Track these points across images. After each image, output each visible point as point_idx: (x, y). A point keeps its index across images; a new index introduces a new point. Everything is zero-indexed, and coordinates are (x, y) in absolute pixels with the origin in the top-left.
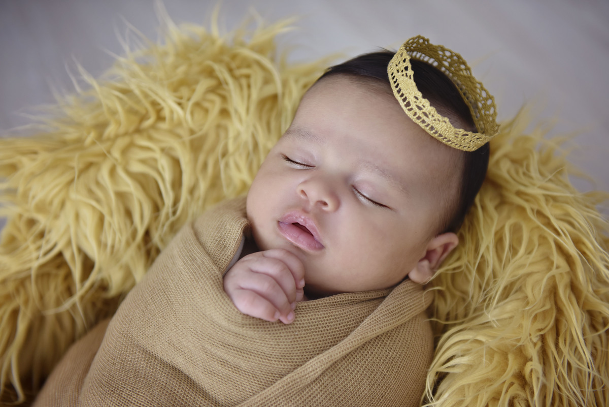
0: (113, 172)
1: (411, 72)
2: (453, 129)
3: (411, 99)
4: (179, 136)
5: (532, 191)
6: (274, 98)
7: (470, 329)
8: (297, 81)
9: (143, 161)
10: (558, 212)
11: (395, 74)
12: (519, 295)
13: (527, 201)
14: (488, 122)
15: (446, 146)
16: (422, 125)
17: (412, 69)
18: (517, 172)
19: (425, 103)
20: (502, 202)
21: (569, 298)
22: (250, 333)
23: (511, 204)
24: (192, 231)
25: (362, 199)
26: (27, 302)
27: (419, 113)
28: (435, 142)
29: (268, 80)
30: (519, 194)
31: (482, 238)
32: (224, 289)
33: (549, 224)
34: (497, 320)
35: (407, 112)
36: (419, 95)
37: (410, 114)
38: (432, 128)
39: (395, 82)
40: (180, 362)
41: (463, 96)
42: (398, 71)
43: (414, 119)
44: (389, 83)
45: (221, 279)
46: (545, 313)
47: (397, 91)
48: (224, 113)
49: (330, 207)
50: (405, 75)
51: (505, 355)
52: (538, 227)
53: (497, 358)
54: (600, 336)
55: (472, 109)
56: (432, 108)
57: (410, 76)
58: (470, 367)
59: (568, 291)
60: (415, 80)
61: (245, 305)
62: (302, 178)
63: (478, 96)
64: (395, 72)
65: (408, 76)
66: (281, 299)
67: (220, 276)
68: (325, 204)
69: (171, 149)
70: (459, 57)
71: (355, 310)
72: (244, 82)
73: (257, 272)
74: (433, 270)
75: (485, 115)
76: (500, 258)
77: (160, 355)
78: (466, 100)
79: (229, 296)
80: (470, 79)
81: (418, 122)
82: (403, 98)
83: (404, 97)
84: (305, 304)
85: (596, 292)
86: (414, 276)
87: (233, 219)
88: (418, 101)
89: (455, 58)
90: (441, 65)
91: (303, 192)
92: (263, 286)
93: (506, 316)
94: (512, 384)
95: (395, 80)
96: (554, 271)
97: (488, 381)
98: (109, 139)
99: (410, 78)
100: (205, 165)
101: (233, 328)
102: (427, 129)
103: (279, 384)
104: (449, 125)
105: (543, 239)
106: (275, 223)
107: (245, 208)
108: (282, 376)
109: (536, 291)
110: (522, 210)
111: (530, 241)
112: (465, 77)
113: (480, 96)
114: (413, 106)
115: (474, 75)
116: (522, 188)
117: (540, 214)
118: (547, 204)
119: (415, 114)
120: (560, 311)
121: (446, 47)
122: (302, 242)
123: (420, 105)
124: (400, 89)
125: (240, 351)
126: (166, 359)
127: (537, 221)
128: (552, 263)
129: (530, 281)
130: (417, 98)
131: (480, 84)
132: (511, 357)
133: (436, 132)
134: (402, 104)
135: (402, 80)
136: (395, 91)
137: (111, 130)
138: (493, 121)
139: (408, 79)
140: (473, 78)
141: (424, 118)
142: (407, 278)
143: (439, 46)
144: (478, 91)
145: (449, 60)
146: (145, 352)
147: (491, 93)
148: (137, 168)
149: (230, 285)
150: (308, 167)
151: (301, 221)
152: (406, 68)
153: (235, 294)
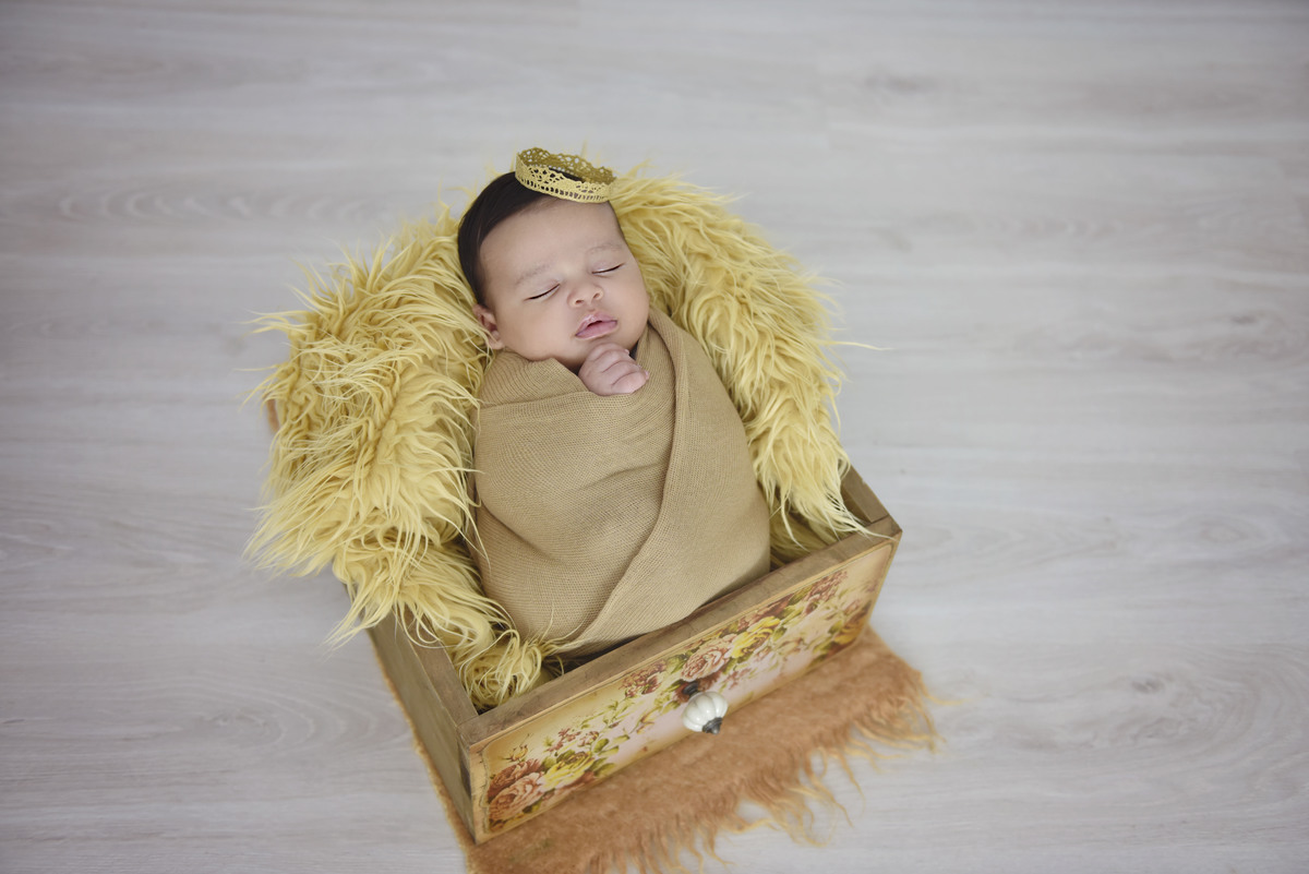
1: (559, 176)
11: (545, 186)
14: (589, 172)
16: (591, 201)
17: (558, 172)
19: (586, 184)
27: (586, 194)
28: (602, 205)
35: (575, 200)
36: (579, 183)
37: (581, 200)
38: (598, 197)
39: (552, 190)
40: (614, 467)
42: (546, 182)
45: (593, 393)
47: (561, 194)
49: (600, 294)
50: (556, 181)
56: (593, 184)
58: (721, 317)
60: (567, 177)
65: (560, 179)
66: (637, 368)
67: (589, 393)
68: (597, 295)
70: (535, 149)
73: (608, 369)
77: (596, 479)
80: (551, 157)
81: (589, 200)
82: (569, 195)
89: (534, 152)
91: (578, 302)
92: (625, 369)
95: (549, 189)
99: (563, 179)
102: (596, 200)
104: (606, 186)
106: (577, 338)
111: (663, 222)
115: (551, 153)
117: (651, 203)
119: (585, 197)
122: (605, 331)
123: (584, 189)
124: (561, 191)
130: (580, 187)
134: (572, 198)
135: (556, 185)
136: (558, 195)
146: (586, 487)
147: (573, 155)
149: (607, 390)
150: (555, 288)
151: (594, 320)
152: (552, 176)
153: (615, 389)
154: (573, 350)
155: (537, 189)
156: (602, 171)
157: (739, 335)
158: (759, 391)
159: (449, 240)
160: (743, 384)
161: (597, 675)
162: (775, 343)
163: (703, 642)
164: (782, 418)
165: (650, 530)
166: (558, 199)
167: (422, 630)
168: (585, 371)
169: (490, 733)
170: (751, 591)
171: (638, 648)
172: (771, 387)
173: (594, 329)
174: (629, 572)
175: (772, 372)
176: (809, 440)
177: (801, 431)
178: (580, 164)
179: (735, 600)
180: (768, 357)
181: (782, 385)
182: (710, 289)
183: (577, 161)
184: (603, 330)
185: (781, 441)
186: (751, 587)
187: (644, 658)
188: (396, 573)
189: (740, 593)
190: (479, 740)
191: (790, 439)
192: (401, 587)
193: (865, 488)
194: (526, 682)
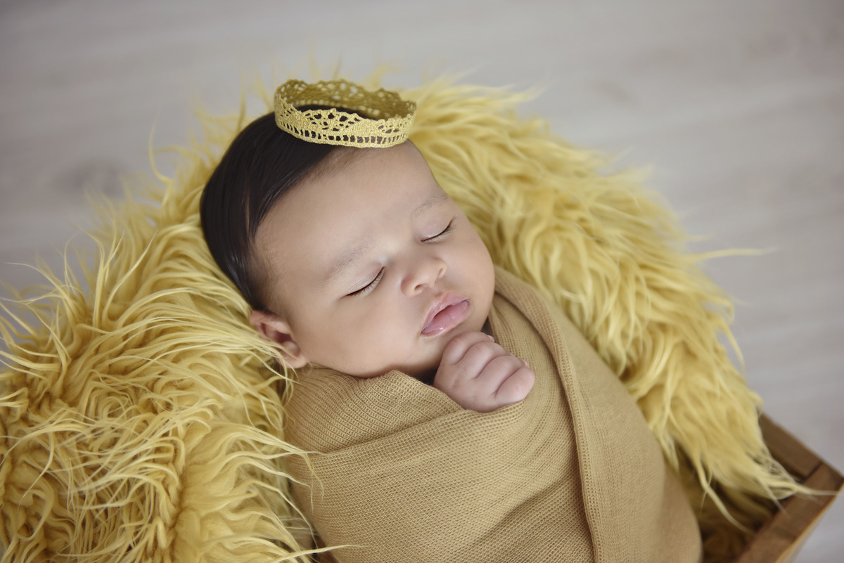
1: (352, 117)
3: (377, 133)
11: (335, 134)
17: (350, 113)
19: (391, 121)
27: (392, 135)
34: (521, 210)
35: (379, 146)
37: (387, 145)
39: (346, 138)
42: (335, 130)
43: (391, 144)
47: (358, 142)
50: (349, 125)
56: (398, 120)
57: (356, 119)
60: (365, 118)
62: (396, 284)
63: (328, 94)
64: (333, 133)
65: (354, 121)
82: (370, 141)
83: (370, 138)
88: (385, 128)
91: (418, 287)
93: (520, 202)
99: (358, 120)
106: (422, 338)
113: (329, 91)
114: (384, 135)
119: (390, 139)
124: (358, 137)
130: (382, 127)
134: (375, 145)
135: (351, 131)
136: (356, 144)
139: (356, 123)
140: (311, 85)
149: (490, 402)
151: (442, 307)
155: (322, 141)
156: (381, 95)
157: (594, 274)
159: (189, 228)
160: (613, 338)
162: (642, 274)
164: (677, 371)
166: (356, 149)
175: (650, 315)
176: (718, 392)
177: (704, 383)
178: (348, 91)
180: (639, 295)
181: (663, 327)
182: (537, 219)
183: (343, 87)
184: (456, 319)
185: (680, 398)
191: (692, 395)
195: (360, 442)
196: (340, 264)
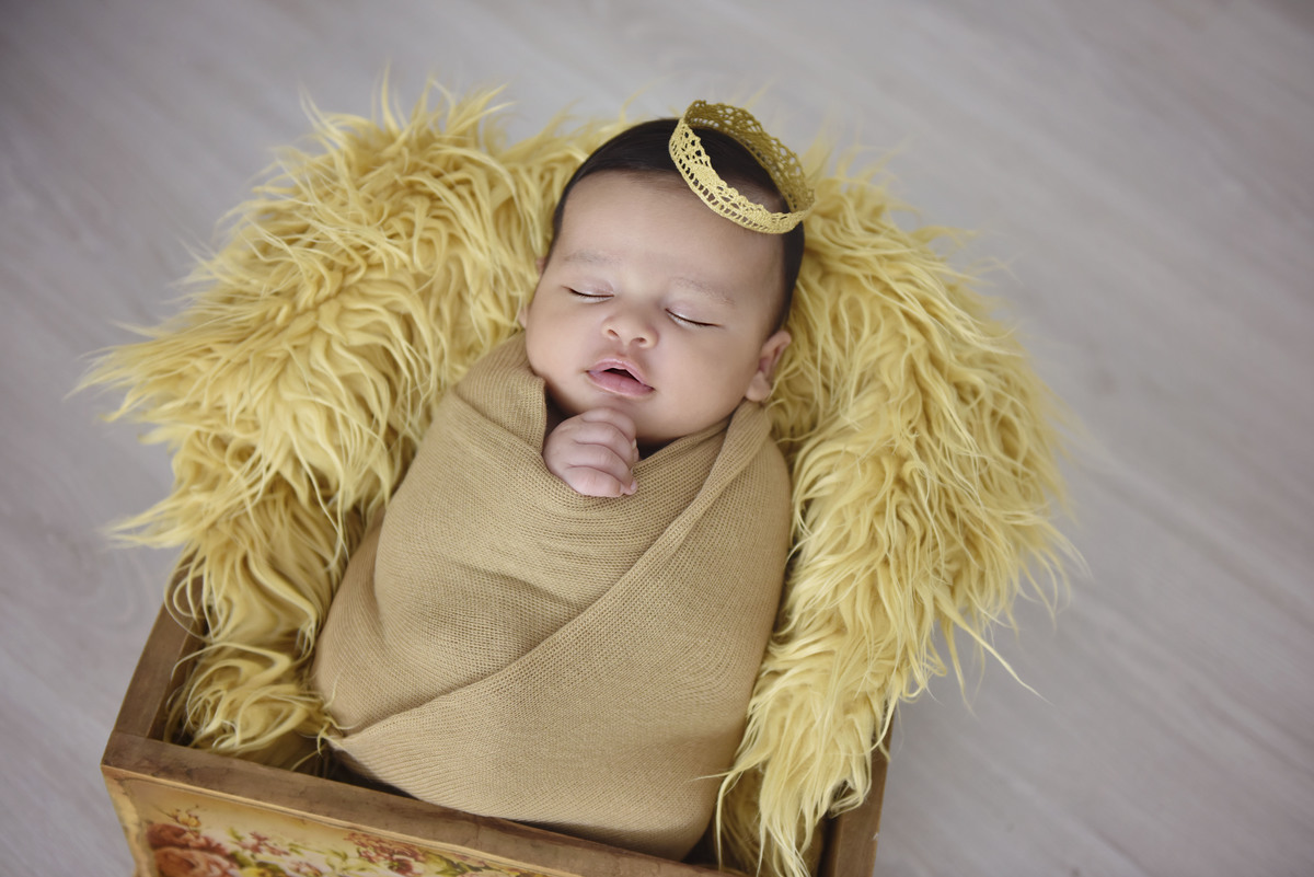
0: (328, 353)
1: (705, 158)
2: (770, 215)
3: (713, 190)
4: (400, 284)
5: (862, 253)
6: (509, 204)
7: (831, 439)
8: (529, 171)
9: (364, 329)
10: (896, 273)
12: (874, 386)
13: (855, 266)
14: (797, 186)
15: (762, 234)
16: (733, 219)
17: (707, 153)
18: (833, 230)
19: (733, 192)
20: (826, 273)
21: (933, 375)
22: (595, 514)
23: (838, 274)
24: (468, 406)
25: (682, 323)
26: (252, 544)
27: (727, 205)
28: (750, 233)
29: (493, 182)
30: (844, 259)
31: (815, 324)
32: (550, 471)
33: (888, 290)
34: (859, 421)
35: (711, 207)
36: (723, 184)
37: (716, 209)
38: (745, 219)
39: (688, 172)
40: (511, 568)
41: (757, 158)
42: (687, 157)
43: (722, 213)
44: (680, 174)
45: (540, 457)
46: (910, 402)
48: (454, 239)
49: (649, 342)
50: (698, 162)
51: (877, 460)
52: (876, 297)
53: (870, 467)
54: (972, 410)
55: (771, 171)
56: (742, 197)
57: (706, 163)
58: (842, 486)
59: (930, 366)
60: (714, 168)
61: (584, 486)
62: (602, 314)
63: (776, 155)
64: (684, 158)
65: (704, 163)
66: (622, 470)
67: (537, 454)
68: (642, 340)
69: (394, 303)
70: (744, 112)
71: (700, 455)
72: (463, 190)
73: (585, 444)
74: (770, 381)
75: (791, 178)
76: (843, 349)
77: (482, 566)
78: (762, 163)
79: (560, 478)
80: (762, 135)
81: (727, 215)
83: (705, 189)
84: (643, 463)
85: (958, 358)
86: (753, 395)
87: (523, 382)
88: (724, 192)
89: (739, 114)
90: (723, 125)
91: (611, 332)
92: (600, 459)
93: (866, 414)
94: (893, 492)
95: (686, 169)
96: (910, 349)
97: (867, 496)
98: (306, 310)
99: (707, 165)
100: (438, 312)
101: (574, 514)
102: (739, 221)
103: (641, 563)
104: (765, 211)
105: (886, 309)
106: (585, 376)
107: (529, 362)
108: (641, 553)
109: (894, 377)
110: (852, 279)
111: (873, 315)
112: (754, 134)
113: (779, 155)
114: (718, 198)
115: (766, 130)
116: (848, 252)
117: (876, 279)
118: (881, 265)
119: (722, 207)
120: (924, 392)
121: (727, 104)
122: (626, 391)
123: (727, 196)
125: (586, 537)
126: (493, 568)
127: (873, 290)
128: (904, 337)
129: (884, 366)
130: (721, 189)
131: (776, 140)
132: (886, 462)
133: (751, 222)
134: (704, 199)
135: (695, 168)
136: (690, 183)
137: (307, 296)
138: (803, 185)
139: (703, 166)
140: (766, 134)
141: (734, 210)
142: (745, 399)
143: (718, 105)
144: (775, 149)
145: (732, 118)
146: (463, 566)
147: (791, 150)
148: (359, 339)
149: (557, 466)
150: (605, 297)
152: (698, 153)
153: (567, 475)
154: (576, 389)
155: (675, 159)
158: (812, 612)
160: (804, 591)
161: (312, 802)
162: (877, 566)
163: (487, 867)
164: (809, 671)
165: (483, 676)
166: (688, 188)
167: (183, 590)
168: (565, 426)
169: (137, 768)
170: (593, 854)
171: (392, 809)
172: (829, 621)
173: (615, 380)
174: (425, 708)
176: (818, 721)
179: (561, 848)
180: (852, 577)
181: (841, 630)
182: (859, 441)
183: (792, 162)
185: (792, 696)
186: (600, 850)
187: (387, 826)
188: (216, 504)
189: (577, 845)
190: (117, 766)
191: (801, 707)
192: (213, 525)
193: (870, 846)
194: (234, 742)
195: (476, 408)
196: (583, 258)
